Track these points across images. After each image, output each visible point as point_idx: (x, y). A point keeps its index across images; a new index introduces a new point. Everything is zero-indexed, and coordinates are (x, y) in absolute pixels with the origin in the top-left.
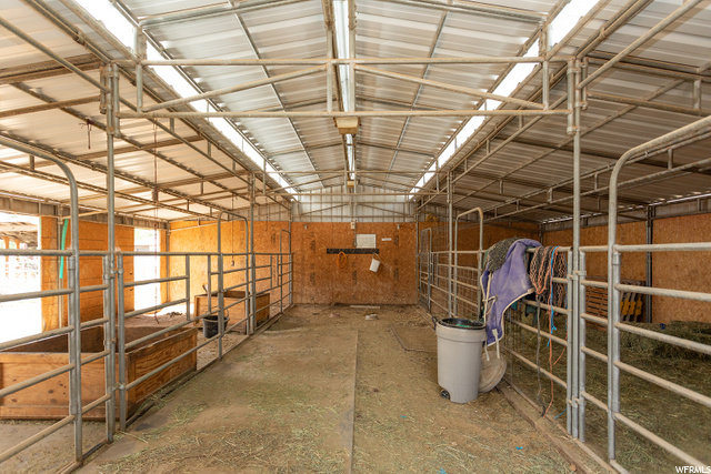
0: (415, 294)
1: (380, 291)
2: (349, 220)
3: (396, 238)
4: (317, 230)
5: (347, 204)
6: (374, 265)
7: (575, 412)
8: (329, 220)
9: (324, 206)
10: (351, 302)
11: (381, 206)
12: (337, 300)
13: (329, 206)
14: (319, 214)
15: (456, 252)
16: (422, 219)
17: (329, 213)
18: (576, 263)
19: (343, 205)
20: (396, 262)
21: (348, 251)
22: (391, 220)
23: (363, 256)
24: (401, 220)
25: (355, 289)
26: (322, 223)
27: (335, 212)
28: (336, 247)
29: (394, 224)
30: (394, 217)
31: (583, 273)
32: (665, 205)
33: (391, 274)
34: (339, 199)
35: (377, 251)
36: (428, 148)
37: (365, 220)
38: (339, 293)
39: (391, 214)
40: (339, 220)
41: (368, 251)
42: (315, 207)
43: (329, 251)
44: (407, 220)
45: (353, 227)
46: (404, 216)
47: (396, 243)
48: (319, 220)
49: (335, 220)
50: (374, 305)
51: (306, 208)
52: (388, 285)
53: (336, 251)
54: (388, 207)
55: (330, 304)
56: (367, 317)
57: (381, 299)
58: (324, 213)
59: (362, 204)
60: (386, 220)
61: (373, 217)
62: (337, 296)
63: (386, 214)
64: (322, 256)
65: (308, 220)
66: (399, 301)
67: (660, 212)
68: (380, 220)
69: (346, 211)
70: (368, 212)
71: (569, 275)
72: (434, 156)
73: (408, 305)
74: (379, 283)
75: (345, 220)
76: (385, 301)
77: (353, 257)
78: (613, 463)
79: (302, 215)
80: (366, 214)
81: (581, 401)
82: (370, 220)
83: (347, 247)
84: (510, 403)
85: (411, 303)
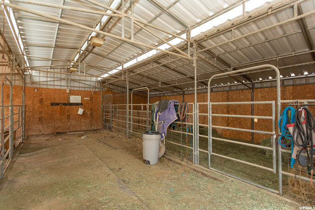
0: (101, 124)
1: (83, 124)
2: (65, 88)
3: (91, 98)
4: (44, 92)
5: (64, 79)
6: (81, 111)
7: (196, 156)
8: (52, 87)
9: (49, 79)
10: (66, 131)
11: (84, 82)
12: (58, 131)
13: (52, 79)
14: (45, 83)
15: (132, 105)
16: (104, 90)
17: (52, 83)
18: (196, 108)
19: (61, 79)
20: (91, 109)
21: (65, 104)
22: (89, 89)
23: (74, 107)
24: (94, 90)
25: (68, 124)
26: (47, 89)
27: (56, 83)
28: (57, 102)
29: (90, 91)
30: (90, 88)
31: (198, 111)
32: (187, 90)
33: (89, 116)
34: (59, 76)
35: (81, 104)
36: (120, 60)
37: (75, 89)
38: (59, 127)
39: (89, 86)
40: (59, 88)
41: (77, 104)
42: (42, 79)
43: (52, 104)
44: (97, 90)
45: (68, 92)
46: (96, 88)
47: (92, 100)
48: (45, 87)
49: (56, 87)
50: (80, 131)
51: (36, 79)
52: (88, 121)
53: (57, 104)
54: (87, 83)
55: (53, 134)
56: (82, 137)
57: (84, 128)
58: (49, 83)
59: (73, 80)
60: (86, 89)
61: (79, 87)
62: (57, 129)
63: (86, 86)
64: (47, 107)
65: (38, 86)
66: (93, 128)
67: (186, 93)
68: (83, 89)
69: (64, 83)
70: (77, 84)
71: (193, 112)
72: (121, 63)
73: (97, 130)
74: (83, 120)
75: (63, 88)
76: (86, 129)
77: (68, 107)
78: (210, 168)
79: (33, 83)
80: (75, 86)
81: (198, 152)
82: (78, 89)
83: (64, 102)
84: (169, 160)
85: (99, 128)
